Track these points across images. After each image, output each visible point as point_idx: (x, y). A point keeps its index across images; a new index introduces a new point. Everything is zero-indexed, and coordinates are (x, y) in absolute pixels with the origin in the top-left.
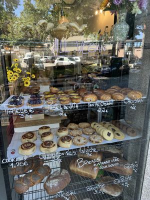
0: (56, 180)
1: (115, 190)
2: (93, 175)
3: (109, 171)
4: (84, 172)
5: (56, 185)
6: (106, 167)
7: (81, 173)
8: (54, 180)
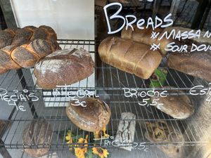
0: (57, 61)
1: (180, 109)
2: (144, 69)
3: (182, 71)
4: (126, 61)
5: (54, 70)
6: (185, 48)
7: (119, 63)
8: (52, 61)
